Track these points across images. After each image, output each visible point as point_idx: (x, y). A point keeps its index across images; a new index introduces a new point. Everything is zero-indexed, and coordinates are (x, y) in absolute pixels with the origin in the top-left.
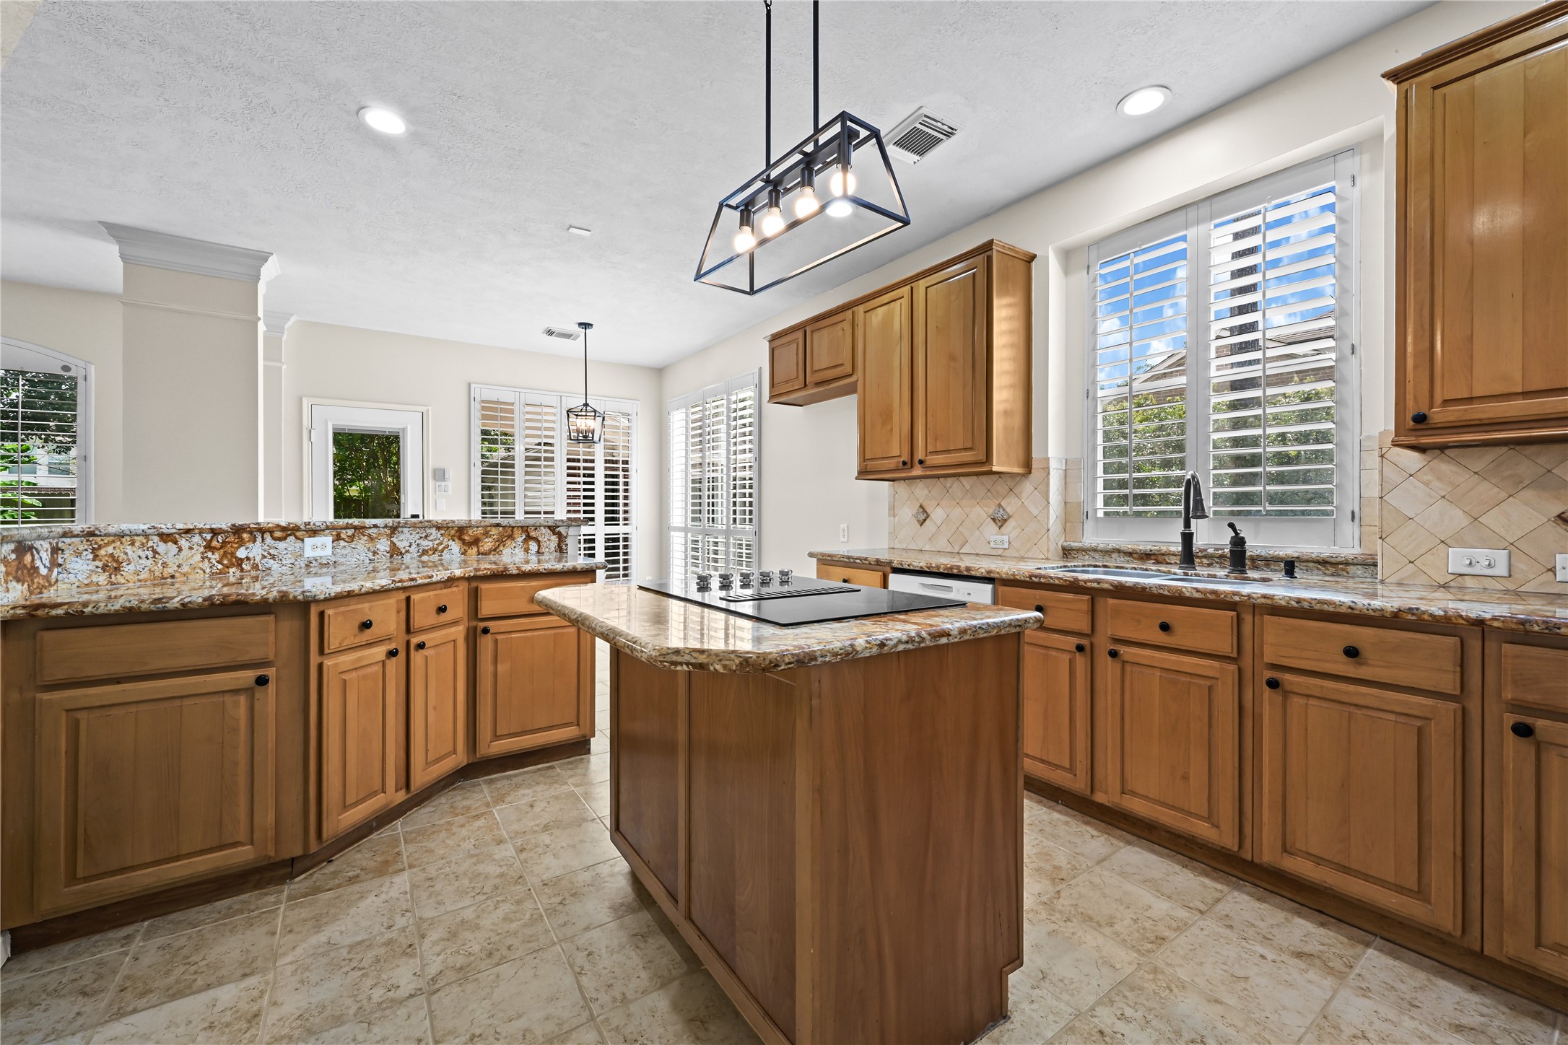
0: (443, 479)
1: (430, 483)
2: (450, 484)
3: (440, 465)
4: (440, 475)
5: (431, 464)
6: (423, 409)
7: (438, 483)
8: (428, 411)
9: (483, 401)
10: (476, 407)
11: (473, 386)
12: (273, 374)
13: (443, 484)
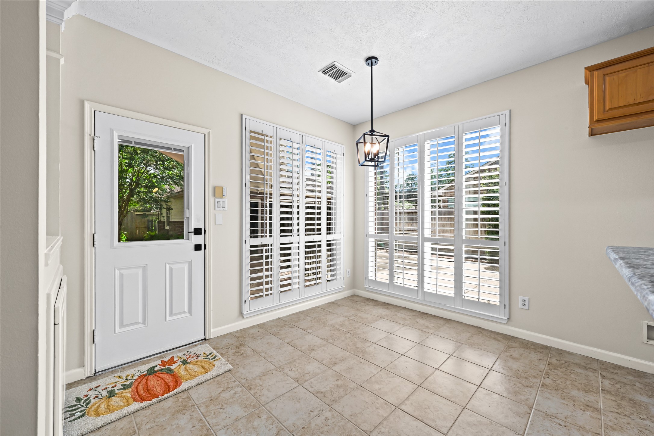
0: (222, 196)
1: (211, 199)
2: (226, 200)
3: (218, 184)
4: (218, 192)
5: (212, 182)
6: (206, 131)
7: (217, 200)
8: (209, 133)
9: (252, 132)
10: (247, 135)
11: (244, 117)
12: (52, 63)
13: (221, 200)
